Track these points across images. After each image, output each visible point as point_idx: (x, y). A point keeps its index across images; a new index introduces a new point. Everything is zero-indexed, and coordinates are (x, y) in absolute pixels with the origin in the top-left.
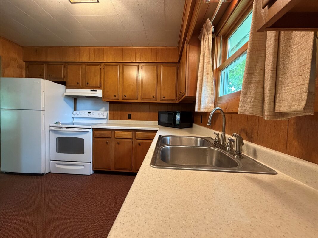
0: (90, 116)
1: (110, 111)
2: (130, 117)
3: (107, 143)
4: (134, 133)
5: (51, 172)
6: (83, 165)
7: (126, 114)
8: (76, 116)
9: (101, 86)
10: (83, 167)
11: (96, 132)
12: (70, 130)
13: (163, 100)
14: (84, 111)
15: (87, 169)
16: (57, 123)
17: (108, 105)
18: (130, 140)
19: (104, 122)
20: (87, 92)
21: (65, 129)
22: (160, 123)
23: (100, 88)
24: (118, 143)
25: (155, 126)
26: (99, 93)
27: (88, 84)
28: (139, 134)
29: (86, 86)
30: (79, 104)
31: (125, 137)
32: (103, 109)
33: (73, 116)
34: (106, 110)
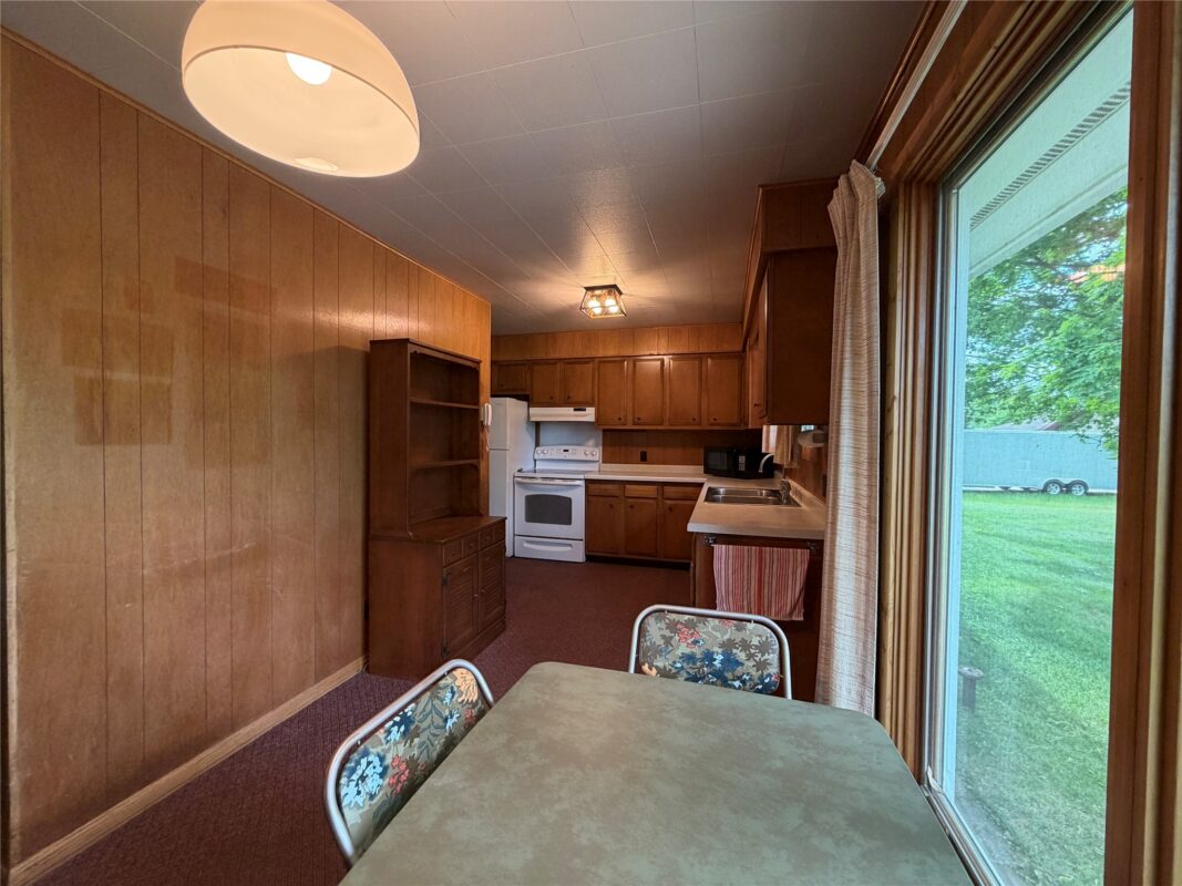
0: (568, 456)
1: (604, 445)
2: (644, 459)
3: (611, 506)
4: (660, 487)
5: (516, 555)
6: (570, 545)
7: (637, 452)
8: (542, 456)
9: (593, 401)
10: (569, 548)
11: (592, 486)
12: (548, 482)
13: (712, 425)
14: (556, 448)
15: (576, 553)
16: (520, 471)
17: (601, 433)
18: (652, 501)
19: (595, 467)
20: (567, 414)
21: (540, 481)
22: (708, 471)
23: (591, 405)
24: (632, 507)
25: (699, 475)
26: (589, 414)
27: (569, 398)
28: (669, 490)
29: (566, 403)
30: (545, 435)
31: (644, 494)
32: (591, 442)
33: (536, 457)
34: (597, 446)
